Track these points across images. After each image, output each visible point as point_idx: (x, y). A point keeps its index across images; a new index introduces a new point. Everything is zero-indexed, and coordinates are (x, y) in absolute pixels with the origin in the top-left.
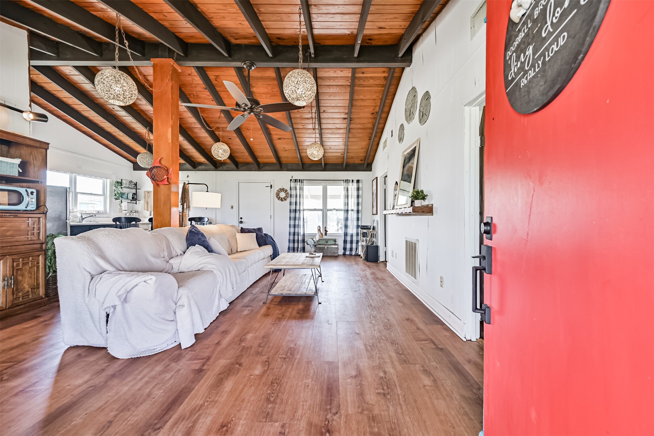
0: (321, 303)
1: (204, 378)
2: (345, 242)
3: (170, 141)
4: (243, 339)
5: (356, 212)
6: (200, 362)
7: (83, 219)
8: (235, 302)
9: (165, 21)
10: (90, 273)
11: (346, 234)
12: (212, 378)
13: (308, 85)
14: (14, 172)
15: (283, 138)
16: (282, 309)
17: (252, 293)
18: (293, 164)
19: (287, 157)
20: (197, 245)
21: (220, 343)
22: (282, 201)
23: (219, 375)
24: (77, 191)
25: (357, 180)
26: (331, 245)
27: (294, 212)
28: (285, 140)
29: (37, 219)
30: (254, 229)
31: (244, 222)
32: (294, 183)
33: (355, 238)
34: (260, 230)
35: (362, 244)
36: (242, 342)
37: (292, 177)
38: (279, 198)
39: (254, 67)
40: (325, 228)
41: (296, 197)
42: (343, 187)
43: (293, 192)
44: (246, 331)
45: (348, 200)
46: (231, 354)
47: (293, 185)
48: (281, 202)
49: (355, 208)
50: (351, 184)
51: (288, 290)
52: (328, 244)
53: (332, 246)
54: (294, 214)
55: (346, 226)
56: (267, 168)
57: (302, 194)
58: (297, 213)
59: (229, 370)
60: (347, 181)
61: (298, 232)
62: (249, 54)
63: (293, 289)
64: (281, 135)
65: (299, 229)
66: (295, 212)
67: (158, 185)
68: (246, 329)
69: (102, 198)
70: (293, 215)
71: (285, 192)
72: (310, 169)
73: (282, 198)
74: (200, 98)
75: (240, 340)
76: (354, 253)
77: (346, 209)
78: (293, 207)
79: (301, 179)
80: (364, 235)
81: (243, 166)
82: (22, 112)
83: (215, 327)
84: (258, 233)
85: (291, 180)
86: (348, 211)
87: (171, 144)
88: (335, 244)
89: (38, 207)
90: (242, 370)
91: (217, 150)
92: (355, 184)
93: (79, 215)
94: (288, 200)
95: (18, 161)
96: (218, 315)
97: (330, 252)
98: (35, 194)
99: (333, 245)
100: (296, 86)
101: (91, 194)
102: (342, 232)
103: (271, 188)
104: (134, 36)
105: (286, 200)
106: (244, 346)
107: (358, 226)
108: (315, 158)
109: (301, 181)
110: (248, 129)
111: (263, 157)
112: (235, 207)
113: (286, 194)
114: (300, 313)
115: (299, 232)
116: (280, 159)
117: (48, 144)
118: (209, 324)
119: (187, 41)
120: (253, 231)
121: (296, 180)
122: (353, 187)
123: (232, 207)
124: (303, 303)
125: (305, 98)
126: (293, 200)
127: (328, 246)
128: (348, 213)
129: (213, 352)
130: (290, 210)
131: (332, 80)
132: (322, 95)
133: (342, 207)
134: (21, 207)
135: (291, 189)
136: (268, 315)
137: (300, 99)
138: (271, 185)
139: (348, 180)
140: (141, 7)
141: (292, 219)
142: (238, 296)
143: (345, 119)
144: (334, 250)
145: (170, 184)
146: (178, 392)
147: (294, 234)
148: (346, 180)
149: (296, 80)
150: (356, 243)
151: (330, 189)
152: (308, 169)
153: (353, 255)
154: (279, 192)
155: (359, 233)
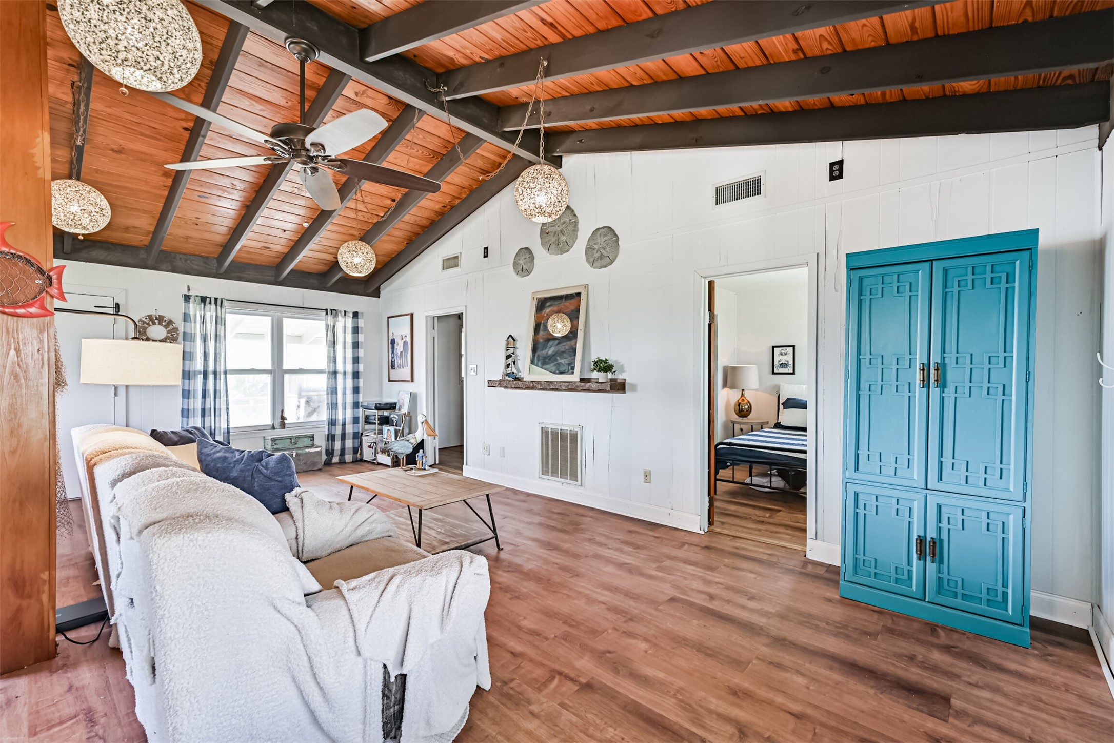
2: (331, 437)
5: (351, 376)
11: (332, 423)
18: (192, 258)
25: (353, 313)
32: (198, 304)
33: (350, 429)
37: (189, 290)
40: (282, 411)
41: (204, 340)
42: (324, 323)
43: (195, 328)
45: (335, 351)
47: (193, 309)
49: (349, 368)
50: (341, 319)
52: (297, 446)
53: (307, 450)
55: (332, 406)
60: (334, 312)
65: (216, 418)
71: (166, 327)
72: (242, 275)
76: (349, 458)
77: (332, 369)
79: (218, 296)
85: (187, 297)
86: (335, 373)
88: (313, 446)
92: (349, 321)
97: (305, 463)
102: (324, 418)
103: (116, 310)
107: (356, 405)
109: (218, 302)
113: (168, 332)
115: (216, 425)
116: (163, 241)
121: (202, 298)
122: (345, 325)
126: (195, 347)
127: (300, 451)
128: (336, 377)
130: (187, 372)
133: (323, 364)
135: (185, 320)
138: (117, 303)
139: (336, 311)
144: (314, 457)
148: (332, 310)
150: (353, 439)
151: (291, 325)
152: (236, 275)
153: (348, 463)
154: (148, 324)
155: (359, 417)
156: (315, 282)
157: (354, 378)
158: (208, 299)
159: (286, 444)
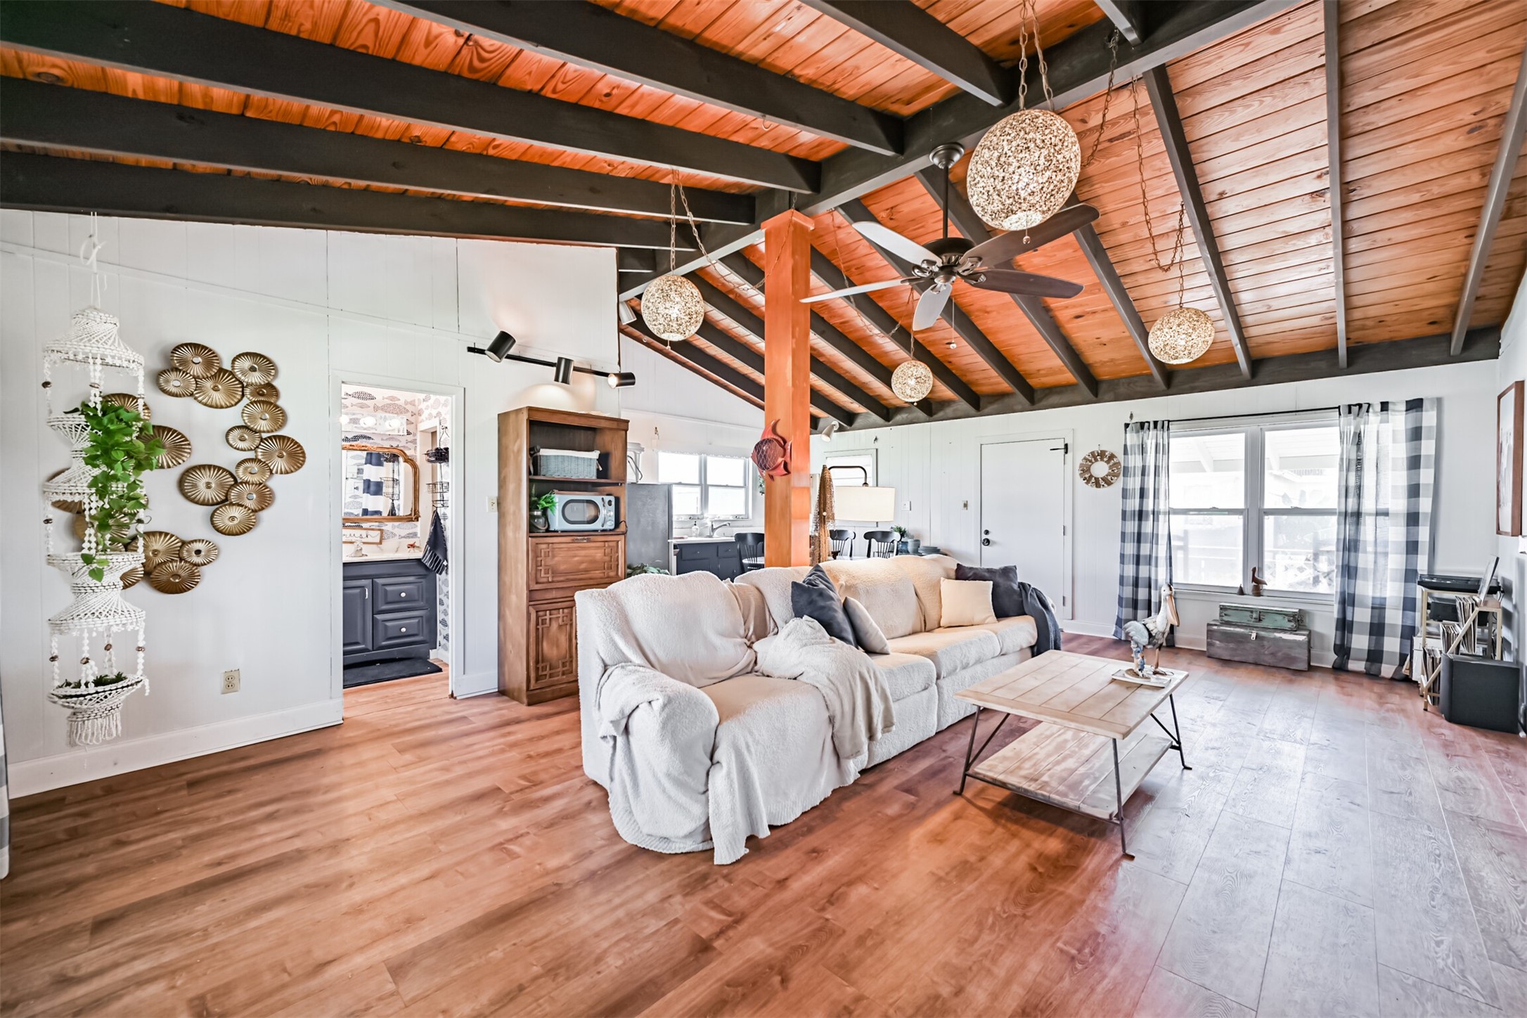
0: (1132, 858)
1: (699, 974)
2: (1344, 625)
3: (790, 383)
4: (842, 893)
5: (1402, 521)
6: (720, 921)
7: (713, 530)
8: (890, 766)
9: (761, 139)
10: (603, 661)
11: (1347, 600)
12: (710, 986)
13: (1037, 154)
14: (590, 474)
15: (1088, 313)
16: (992, 832)
17: (944, 751)
18: (1131, 379)
19: (1112, 360)
20: (805, 617)
21: (789, 882)
22: (1098, 485)
23: (728, 985)
24: (708, 483)
25: (1408, 401)
26: (1276, 630)
27: (1137, 518)
28: (1097, 316)
29: (614, 544)
30: (989, 571)
31: (995, 543)
32: (1137, 432)
33: (1394, 617)
34: (1008, 572)
35: (1429, 647)
36: (832, 904)
37: (1131, 416)
38: (1089, 479)
39: (959, 152)
40: (1254, 570)
41: (1143, 474)
42: (1336, 430)
43: (1135, 461)
44: (861, 870)
45: (1359, 477)
46: (790, 928)
47: (1132, 439)
48: (1094, 488)
49: (1398, 504)
50: (1374, 418)
51: (1025, 777)
52: (1263, 624)
53: (1278, 635)
54: (1137, 522)
55: (1349, 571)
56: (1054, 399)
57: (1165, 465)
58: (1147, 519)
59: (754, 984)
60: (1355, 409)
61: (1150, 578)
62: (945, 124)
63: (1045, 778)
64: (1081, 305)
65: (1153, 569)
66: (1140, 519)
67: (772, 477)
68: (865, 865)
69: (743, 491)
70: (1131, 527)
71: (1108, 462)
72: (1197, 384)
73: (1097, 479)
74: (869, 269)
75: (832, 895)
76: (1387, 670)
77: (1352, 505)
78: (1133, 504)
79: (1159, 418)
80: (1442, 612)
81: (991, 403)
82: (606, 375)
83: (805, 829)
84: (1000, 580)
85: (1127, 425)
86: (1358, 515)
87: (791, 390)
88: (1298, 631)
89: (617, 523)
90: (777, 1003)
91: (900, 380)
92: (1399, 420)
93: (710, 524)
94: (1118, 484)
95: (595, 455)
96: (829, 794)
97: (1273, 654)
98: (613, 503)
99: (1284, 630)
100: (997, 173)
101: (727, 486)
102: (1330, 588)
103: (1066, 452)
104: (733, 191)
105: (1109, 483)
106: (827, 920)
107: (1410, 575)
108: (1177, 358)
109: (1159, 426)
110: (988, 312)
111: (1042, 372)
112: (974, 505)
113: (1110, 468)
114: (1041, 870)
115: (1153, 577)
116: (1092, 371)
117: (627, 422)
118: (798, 815)
119: (814, 158)
120: (987, 575)
121: (1142, 425)
122: (1387, 429)
123: (966, 505)
124: (1071, 834)
125: (1033, 200)
126: (1134, 483)
127: (1263, 633)
128: (1358, 522)
129: (757, 905)
130: (1124, 513)
131: (1237, 79)
132: (1201, 146)
133: (1332, 500)
134: (597, 526)
135: (1126, 452)
136: (941, 842)
137: (1014, 208)
138: (1066, 446)
139: (1360, 406)
140: (712, 134)
141: (1128, 538)
142: (903, 752)
143: (1319, 194)
144: (1292, 648)
145: (789, 473)
146: (638, 984)
147: (1136, 584)
148: (1350, 406)
149: (996, 154)
150: (1402, 637)
151: (1279, 442)
152: (1186, 386)
153: (1384, 678)
154: (1090, 461)
155: (1415, 599)
156: (1323, 365)
157: (1408, 525)
158: (1146, 425)
159: (1245, 618)
